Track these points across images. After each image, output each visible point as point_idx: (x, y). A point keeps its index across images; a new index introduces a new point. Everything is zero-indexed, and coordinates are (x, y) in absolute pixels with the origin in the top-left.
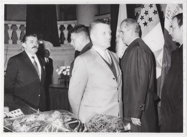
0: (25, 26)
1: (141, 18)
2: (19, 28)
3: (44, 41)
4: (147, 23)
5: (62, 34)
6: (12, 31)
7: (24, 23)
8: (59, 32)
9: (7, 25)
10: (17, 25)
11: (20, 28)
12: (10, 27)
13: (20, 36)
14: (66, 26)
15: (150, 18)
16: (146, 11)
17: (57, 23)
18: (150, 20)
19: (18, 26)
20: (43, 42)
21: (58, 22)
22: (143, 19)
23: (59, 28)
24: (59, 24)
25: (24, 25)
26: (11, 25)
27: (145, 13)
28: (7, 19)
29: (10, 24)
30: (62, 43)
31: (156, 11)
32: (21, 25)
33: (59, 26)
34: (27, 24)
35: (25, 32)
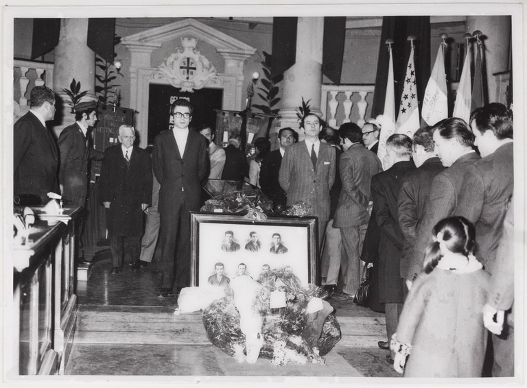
2: (363, 97)
6: (351, 104)
7: (372, 88)
9: (344, 92)
10: (361, 93)
11: (366, 97)
12: (348, 97)
13: (364, 113)
19: (363, 94)
26: (351, 94)
28: (341, 82)
29: (348, 91)
32: (368, 93)
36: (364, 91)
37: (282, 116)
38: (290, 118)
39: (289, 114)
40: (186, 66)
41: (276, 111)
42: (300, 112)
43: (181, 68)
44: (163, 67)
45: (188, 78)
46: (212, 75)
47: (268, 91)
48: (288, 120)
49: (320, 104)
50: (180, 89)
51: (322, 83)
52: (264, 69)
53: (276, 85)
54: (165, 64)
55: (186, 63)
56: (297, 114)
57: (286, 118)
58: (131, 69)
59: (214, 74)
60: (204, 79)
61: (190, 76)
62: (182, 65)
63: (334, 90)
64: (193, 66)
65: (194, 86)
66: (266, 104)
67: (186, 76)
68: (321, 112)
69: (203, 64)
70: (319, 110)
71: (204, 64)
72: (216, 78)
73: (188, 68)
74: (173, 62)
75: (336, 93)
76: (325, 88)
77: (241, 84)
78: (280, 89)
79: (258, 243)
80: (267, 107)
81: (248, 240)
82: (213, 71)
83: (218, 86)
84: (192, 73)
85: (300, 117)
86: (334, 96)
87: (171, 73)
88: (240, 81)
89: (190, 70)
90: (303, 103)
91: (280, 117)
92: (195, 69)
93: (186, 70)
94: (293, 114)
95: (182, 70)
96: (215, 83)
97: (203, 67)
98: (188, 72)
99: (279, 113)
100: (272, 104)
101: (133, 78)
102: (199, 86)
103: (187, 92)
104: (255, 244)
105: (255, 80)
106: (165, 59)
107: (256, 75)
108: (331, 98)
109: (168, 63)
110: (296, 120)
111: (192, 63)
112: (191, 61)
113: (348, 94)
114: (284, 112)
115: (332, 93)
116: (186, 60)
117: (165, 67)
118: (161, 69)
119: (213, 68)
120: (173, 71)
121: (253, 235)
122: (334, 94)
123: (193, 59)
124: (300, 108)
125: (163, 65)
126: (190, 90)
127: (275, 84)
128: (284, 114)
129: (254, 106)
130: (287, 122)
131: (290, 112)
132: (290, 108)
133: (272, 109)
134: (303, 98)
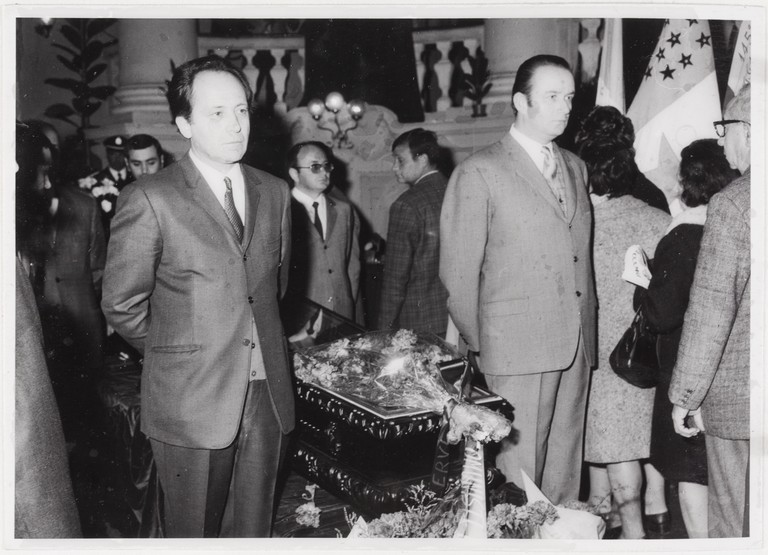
0: (302, 52)
1: (658, 56)
2: (278, 60)
3: (366, 104)
4: (673, 71)
5: (431, 76)
6: (257, 73)
8: (421, 71)
9: (241, 51)
10: (274, 52)
11: (284, 59)
12: (250, 60)
14: (444, 47)
15: (686, 55)
16: (672, 34)
17: (411, 38)
18: (685, 60)
19: (278, 54)
20: (363, 108)
21: (416, 36)
22: (663, 57)
23: (418, 55)
24: (418, 42)
25: (296, 51)
26: (255, 54)
27: (669, 41)
29: (249, 48)
30: (431, 108)
31: (708, 38)
32: (286, 52)
33: (418, 48)
34: (308, 48)
35: (301, 74)
36: (281, 48)
37: (124, 100)
38: (146, 103)
39: (137, 95)
41: (108, 92)
47: (78, 52)
48: (144, 108)
51: (198, 32)
53: (93, 39)
63: (223, 47)
66: (77, 77)
75: (227, 52)
76: (202, 41)
91: (123, 104)
94: (155, 95)
99: (117, 94)
100: (90, 77)
105: (44, 29)
113: (250, 54)
114: (126, 93)
115: (217, 51)
127: (90, 37)
128: (132, 96)
129: (49, 81)
130: (146, 112)
131: (144, 91)
132: (147, 84)
133: (92, 85)
134: (172, 64)
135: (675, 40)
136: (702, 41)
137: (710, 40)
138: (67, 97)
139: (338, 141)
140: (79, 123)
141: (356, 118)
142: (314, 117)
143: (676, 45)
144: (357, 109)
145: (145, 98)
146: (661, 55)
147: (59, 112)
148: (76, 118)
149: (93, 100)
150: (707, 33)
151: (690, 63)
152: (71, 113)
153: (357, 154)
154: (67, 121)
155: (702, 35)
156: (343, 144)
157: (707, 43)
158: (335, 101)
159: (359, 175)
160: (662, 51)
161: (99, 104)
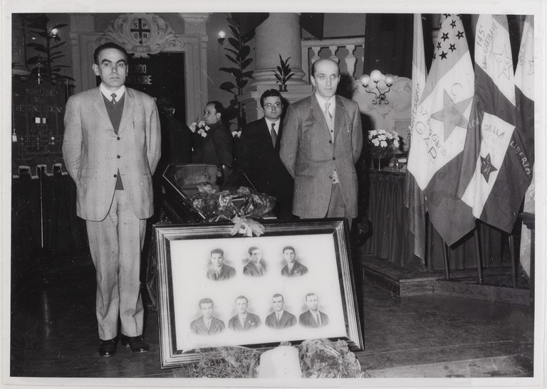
0: (363, 46)
2: (351, 52)
3: (396, 77)
7: (361, 41)
9: (328, 47)
10: (348, 47)
11: (354, 51)
12: (333, 52)
15: (452, 44)
16: (444, 34)
18: (452, 47)
19: (350, 48)
20: (394, 79)
25: (361, 46)
26: (336, 48)
27: (442, 37)
28: (324, 36)
29: (332, 45)
31: (462, 33)
32: (356, 47)
34: (367, 43)
35: (363, 59)
36: (352, 44)
37: (257, 78)
38: (266, 80)
39: (266, 75)
40: (138, 28)
41: (252, 72)
42: (278, 73)
43: (132, 30)
44: (111, 31)
45: (141, 42)
46: (170, 37)
47: (238, 51)
49: (301, 63)
50: (133, 54)
51: (301, 37)
52: (231, 27)
53: (247, 44)
54: (113, 27)
55: (138, 25)
56: (276, 75)
57: (262, 80)
58: (72, 35)
59: (172, 35)
60: (161, 42)
61: (144, 40)
62: (133, 28)
63: (316, 46)
64: (146, 28)
65: (150, 51)
66: (237, 66)
67: (138, 40)
68: (303, 72)
69: (158, 25)
70: (300, 69)
71: (160, 24)
72: (174, 40)
73: (141, 31)
74: (122, 25)
75: (319, 49)
76: (303, 43)
77: (204, 45)
78: (251, 48)
79: (263, 264)
80: (239, 70)
81: (247, 260)
82: (171, 33)
83: (178, 49)
84: (145, 36)
85: (279, 79)
86: (316, 53)
87: (120, 37)
88: (203, 42)
89: (143, 33)
90: (282, 61)
91: (255, 80)
92: (149, 31)
93: (138, 33)
94: (271, 75)
95: (134, 33)
96: (174, 45)
97: (159, 29)
98: (141, 36)
99: (253, 75)
100: (244, 66)
101: (75, 45)
102: (155, 50)
103: (141, 57)
104: (258, 265)
105: (221, 40)
106: (112, 21)
107: (222, 34)
108: (314, 55)
109: (116, 26)
110: (275, 83)
111: (145, 25)
112: (143, 22)
113: (333, 49)
114: (259, 74)
115: (313, 48)
116: (137, 22)
117: (112, 30)
118: (109, 33)
119: (170, 29)
120: (122, 35)
121: (254, 252)
122: (316, 50)
123: (145, 20)
124: (278, 68)
125: (110, 28)
126: (145, 55)
127: (245, 42)
128: (260, 76)
129: (222, 69)
130: (265, 85)
131: (267, 73)
132: (267, 69)
133: (244, 71)
134: (280, 57)
135: (445, 37)
136: (459, 35)
137: (464, 35)
138: (231, 78)
139: (378, 100)
140: (237, 93)
141: (389, 86)
142: (364, 86)
143: (447, 39)
144: (390, 80)
145: (267, 77)
146: (439, 47)
147: (227, 87)
148: (236, 90)
149: (244, 79)
150: (462, 30)
151: (455, 48)
152: (234, 87)
153: (392, 107)
154: (231, 92)
155: (459, 32)
156: (382, 102)
157: (462, 36)
158: (376, 75)
159: (394, 121)
160: (439, 44)
161: (246, 81)
